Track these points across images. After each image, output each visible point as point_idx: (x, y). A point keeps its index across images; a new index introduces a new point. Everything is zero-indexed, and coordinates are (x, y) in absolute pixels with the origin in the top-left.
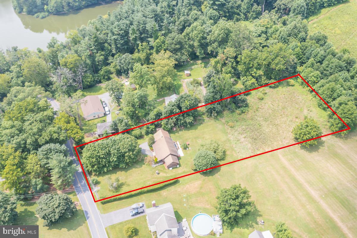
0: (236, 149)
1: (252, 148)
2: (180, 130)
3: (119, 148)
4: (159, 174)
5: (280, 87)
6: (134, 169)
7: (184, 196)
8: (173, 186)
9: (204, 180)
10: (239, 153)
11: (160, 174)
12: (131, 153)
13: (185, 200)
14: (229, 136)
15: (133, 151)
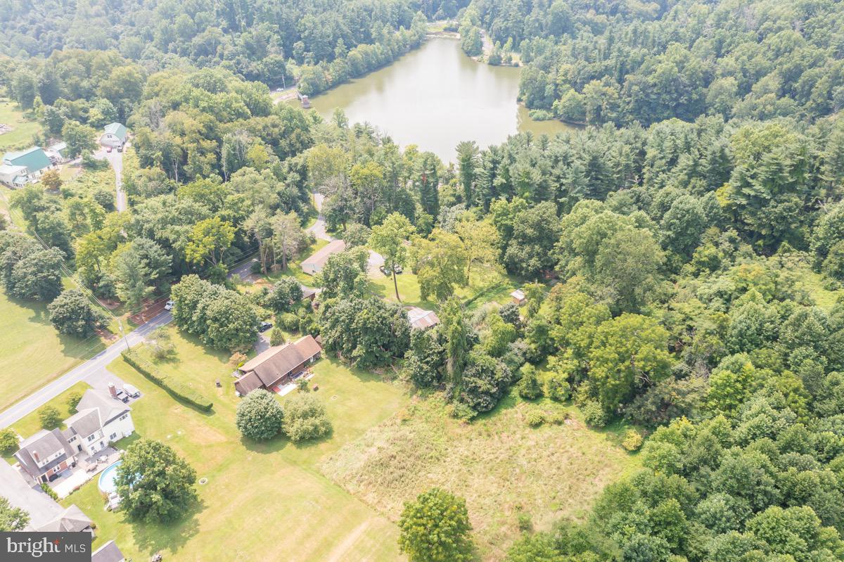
0: (341, 451)
1: (354, 471)
2: (345, 364)
3: (208, 306)
4: (219, 385)
5: (604, 436)
6: (216, 358)
7: (179, 433)
8: (197, 413)
9: (232, 443)
10: (331, 462)
11: (220, 389)
12: (217, 325)
13: (169, 437)
14: (376, 428)
15: (221, 326)
